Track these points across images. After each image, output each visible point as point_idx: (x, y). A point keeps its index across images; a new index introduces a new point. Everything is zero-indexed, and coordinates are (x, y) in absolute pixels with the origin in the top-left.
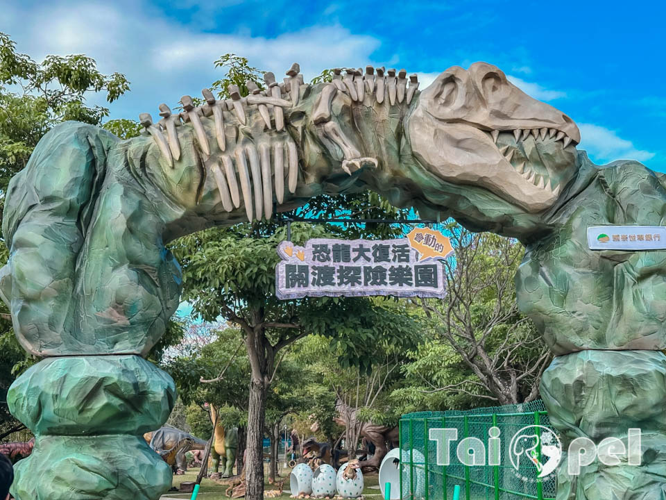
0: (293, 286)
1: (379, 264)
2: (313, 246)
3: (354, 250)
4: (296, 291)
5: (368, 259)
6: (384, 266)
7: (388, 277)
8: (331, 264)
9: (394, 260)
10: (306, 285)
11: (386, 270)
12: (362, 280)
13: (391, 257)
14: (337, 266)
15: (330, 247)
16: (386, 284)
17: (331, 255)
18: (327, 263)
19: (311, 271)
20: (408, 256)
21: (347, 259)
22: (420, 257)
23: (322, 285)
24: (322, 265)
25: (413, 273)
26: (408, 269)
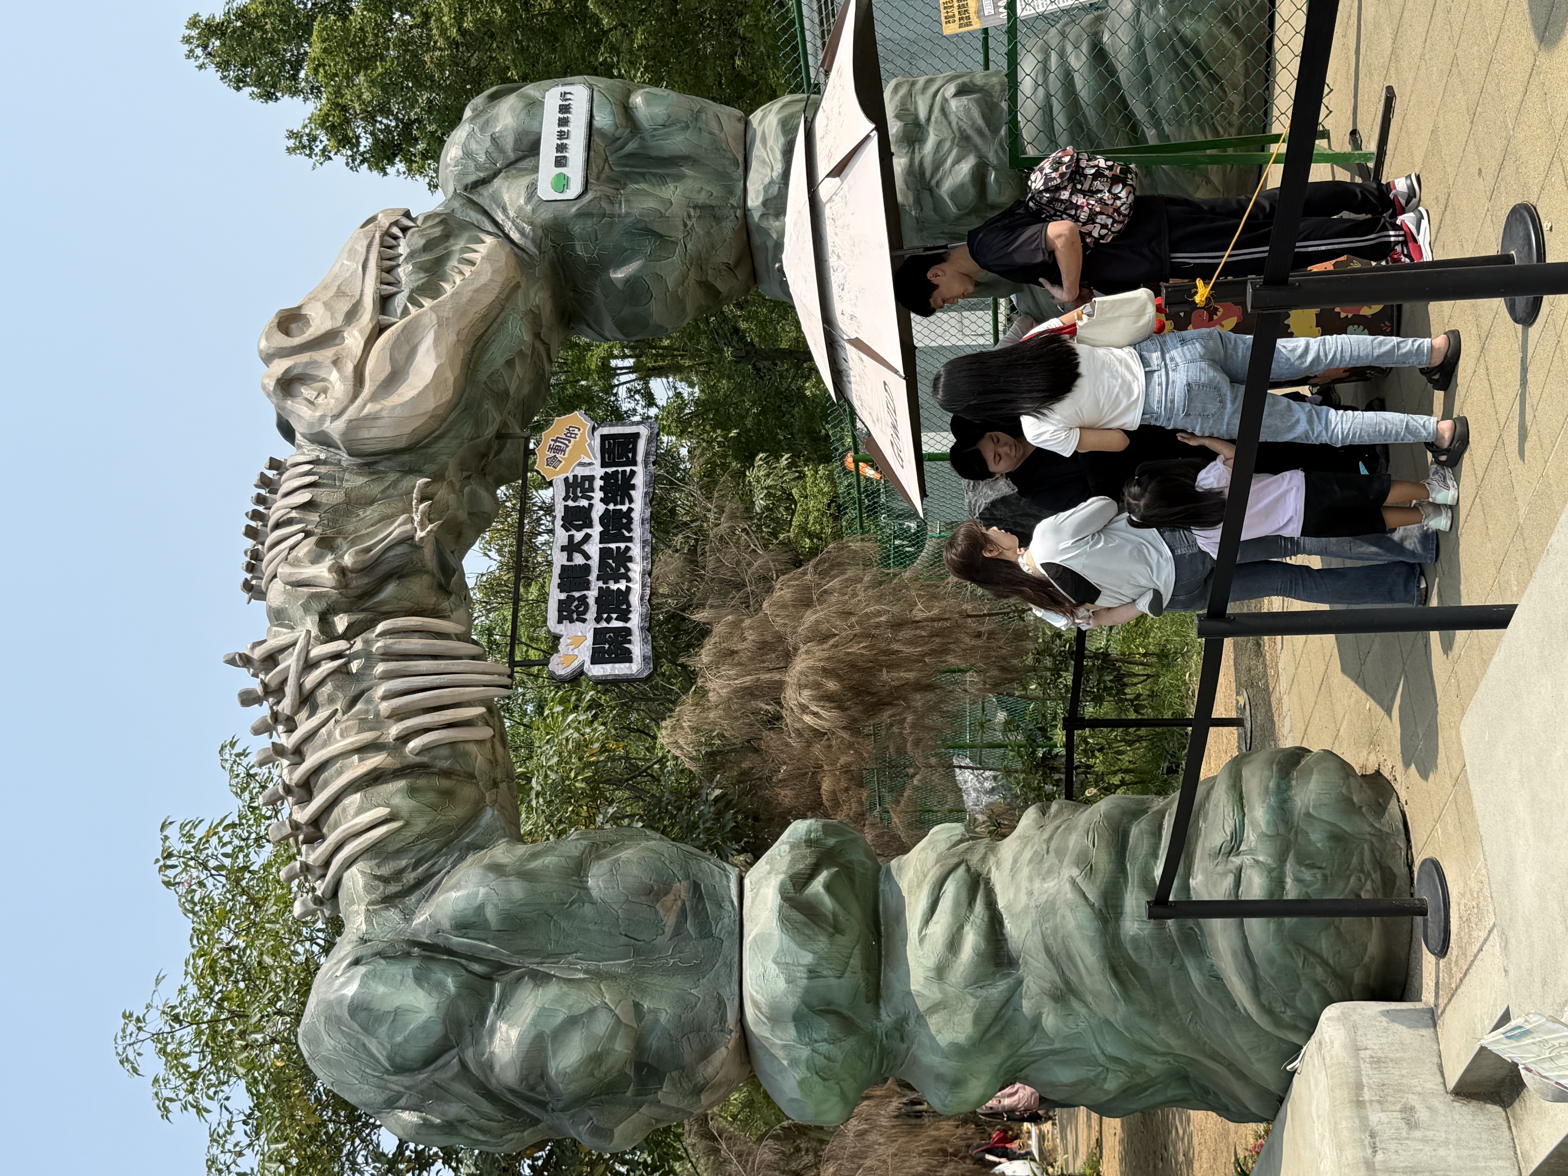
0: (629, 652)
1: (596, 521)
2: (560, 622)
3: (570, 559)
4: (637, 648)
5: (587, 537)
6: (600, 514)
7: (619, 507)
8: (592, 595)
9: (590, 498)
10: (628, 631)
11: (607, 510)
12: (622, 545)
13: (584, 503)
14: (596, 585)
15: (563, 596)
16: (630, 510)
17: (577, 594)
18: (591, 601)
19: (604, 624)
20: (584, 478)
21: (587, 569)
23: (629, 606)
24: (593, 608)
25: (610, 470)
26: (605, 477)
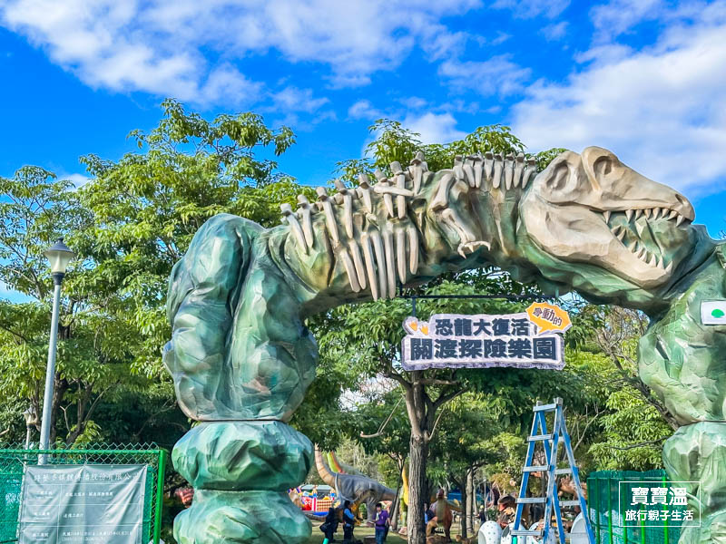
0: (418, 358)
1: (498, 337)
2: (437, 321)
3: (475, 324)
4: (420, 363)
5: (489, 333)
6: (504, 340)
7: (507, 349)
8: (453, 337)
9: (513, 333)
10: (430, 357)
11: (505, 343)
12: (483, 353)
13: (511, 330)
14: (459, 339)
15: (452, 322)
16: (505, 356)
17: (453, 329)
18: (449, 337)
19: (435, 343)
20: (527, 330)
21: (468, 333)
22: (538, 330)
23: (445, 357)
24: (445, 338)
25: (532, 345)
26: (527, 342)
